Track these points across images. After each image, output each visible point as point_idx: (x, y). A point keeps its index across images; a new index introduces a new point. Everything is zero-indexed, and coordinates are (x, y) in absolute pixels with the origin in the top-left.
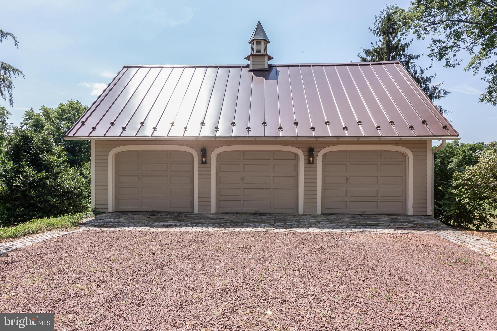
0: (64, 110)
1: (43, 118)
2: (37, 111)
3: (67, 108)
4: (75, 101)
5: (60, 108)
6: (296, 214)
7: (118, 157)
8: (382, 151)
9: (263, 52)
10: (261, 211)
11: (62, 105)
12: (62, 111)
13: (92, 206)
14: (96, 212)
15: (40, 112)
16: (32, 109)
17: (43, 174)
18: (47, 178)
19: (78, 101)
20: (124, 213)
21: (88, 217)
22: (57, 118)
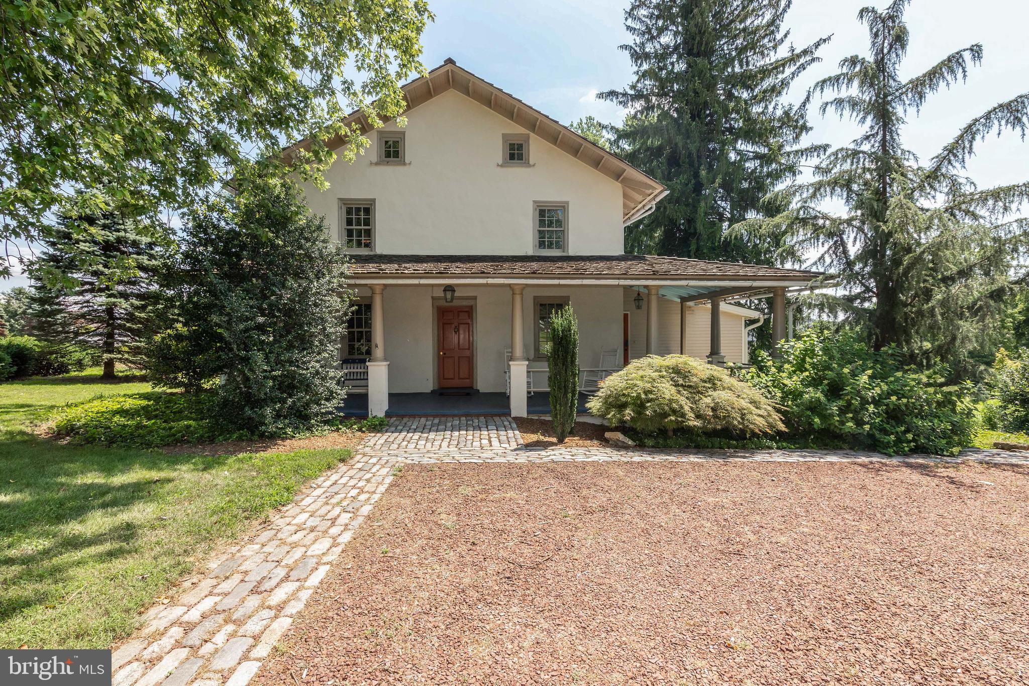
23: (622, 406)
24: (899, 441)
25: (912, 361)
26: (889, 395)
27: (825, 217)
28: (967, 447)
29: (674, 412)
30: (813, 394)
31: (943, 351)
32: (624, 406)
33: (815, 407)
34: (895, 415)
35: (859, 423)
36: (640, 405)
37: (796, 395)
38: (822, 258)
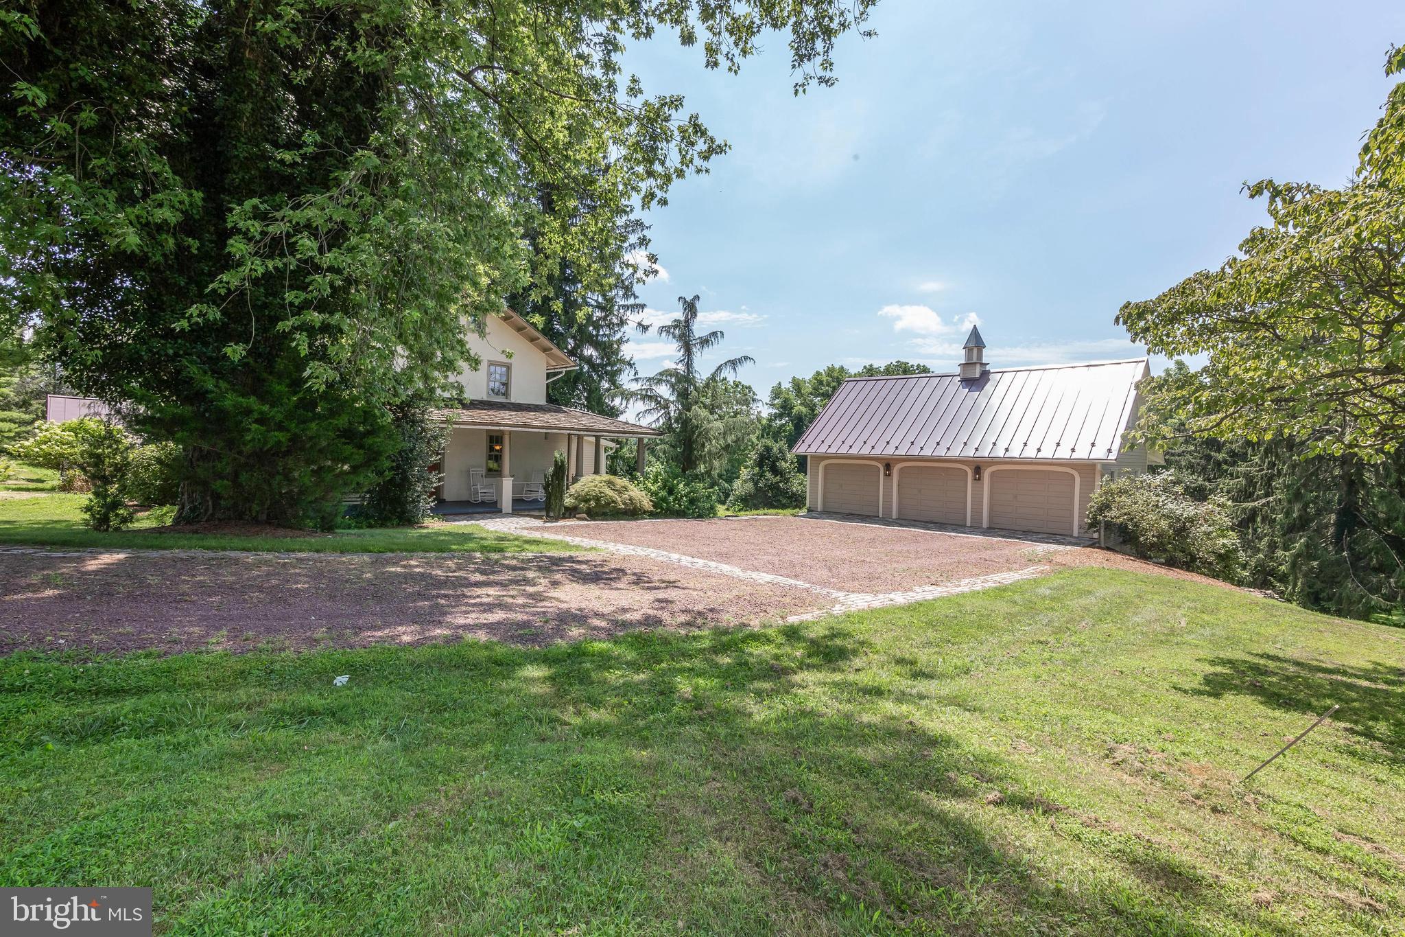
0: (821, 383)
1: (792, 396)
2: (786, 385)
3: (825, 379)
4: (837, 367)
5: (816, 379)
6: (965, 526)
7: (826, 468)
8: (1050, 472)
9: (975, 360)
10: (936, 520)
11: (818, 373)
12: (818, 380)
13: (807, 505)
14: (809, 510)
15: (789, 386)
16: (780, 383)
17: (778, 478)
18: (781, 482)
19: (842, 367)
20: (828, 513)
21: (804, 512)
22: (811, 394)
23: (587, 501)
24: (693, 513)
25: (697, 477)
26: (690, 493)
27: (661, 397)
28: (715, 514)
29: (613, 502)
30: (663, 493)
31: (708, 473)
32: (589, 500)
33: (664, 500)
34: (692, 501)
35: (680, 505)
36: (597, 499)
37: (656, 494)
38: (658, 419)
